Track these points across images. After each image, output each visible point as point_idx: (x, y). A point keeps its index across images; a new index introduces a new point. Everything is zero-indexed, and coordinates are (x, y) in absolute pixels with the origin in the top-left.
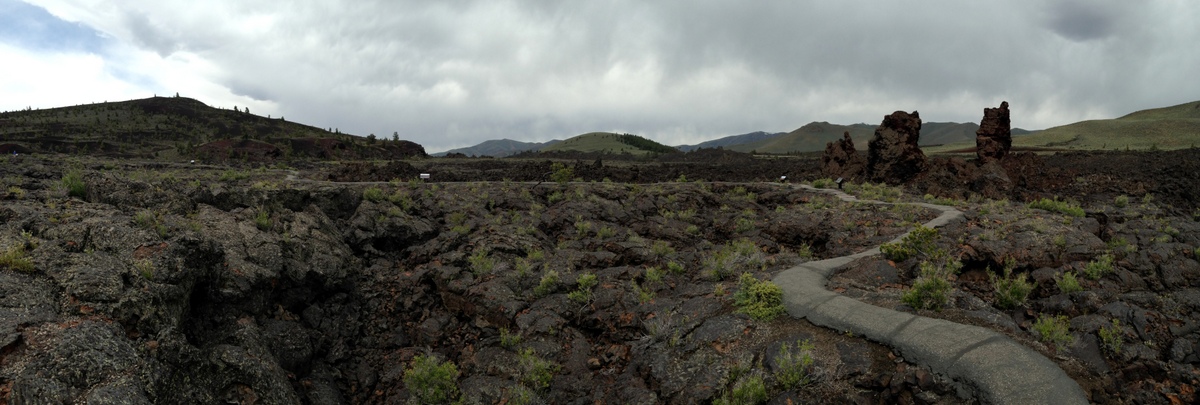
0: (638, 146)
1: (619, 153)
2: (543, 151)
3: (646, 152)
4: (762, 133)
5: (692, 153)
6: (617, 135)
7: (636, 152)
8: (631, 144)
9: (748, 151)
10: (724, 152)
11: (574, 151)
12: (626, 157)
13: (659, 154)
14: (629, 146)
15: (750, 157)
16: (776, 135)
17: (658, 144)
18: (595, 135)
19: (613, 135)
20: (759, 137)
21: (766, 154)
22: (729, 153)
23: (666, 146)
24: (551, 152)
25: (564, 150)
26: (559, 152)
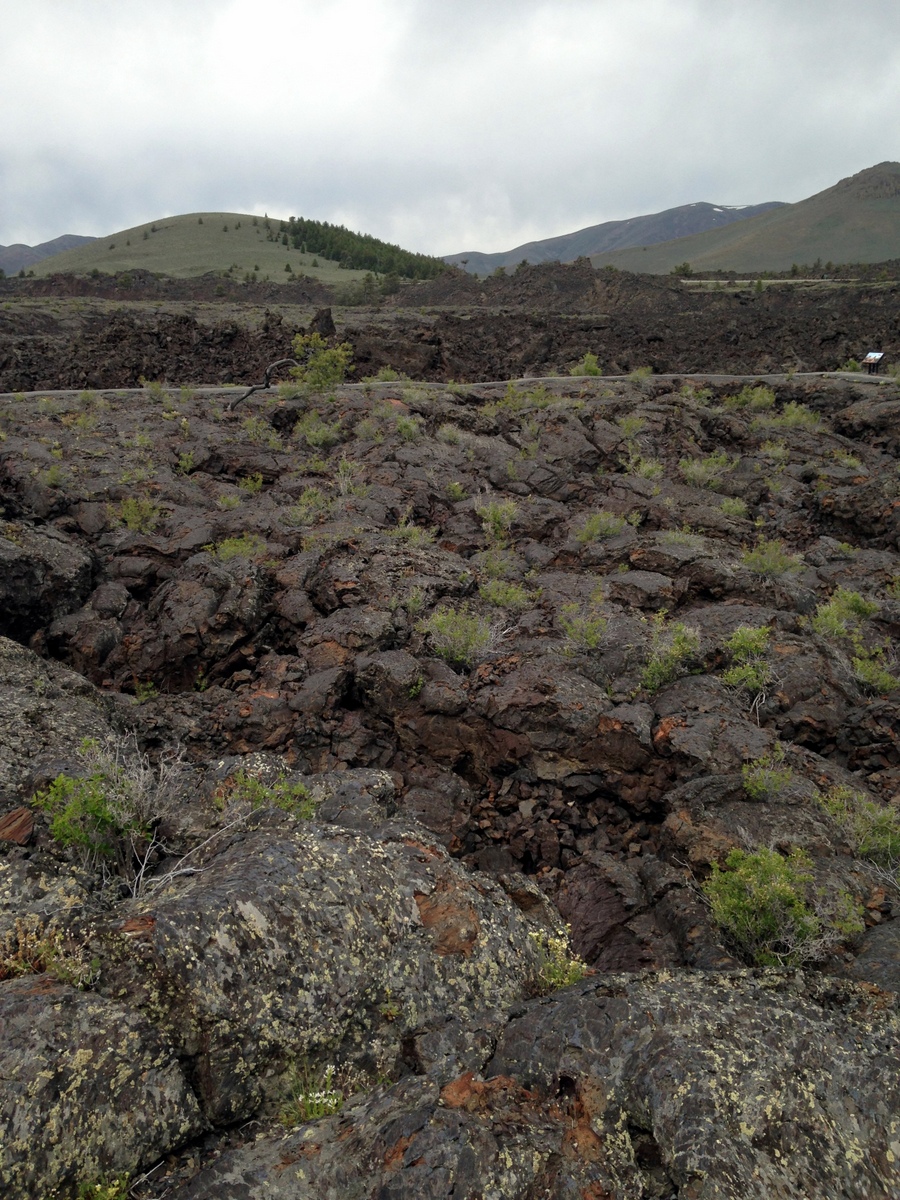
0: (337, 257)
1: (282, 278)
2: (41, 273)
3: (360, 275)
4: (704, 209)
5: (501, 278)
6: (267, 223)
7: (333, 275)
8: (312, 250)
9: (665, 267)
10: (594, 274)
11: (142, 275)
12: (305, 290)
13: (402, 280)
14: (309, 257)
15: (675, 288)
16: (751, 213)
17: (395, 250)
18: (200, 221)
19: (255, 221)
20: (695, 221)
21: (720, 274)
22: (610, 276)
23: (420, 258)
24: (69, 277)
25: (108, 269)
26: (96, 275)
